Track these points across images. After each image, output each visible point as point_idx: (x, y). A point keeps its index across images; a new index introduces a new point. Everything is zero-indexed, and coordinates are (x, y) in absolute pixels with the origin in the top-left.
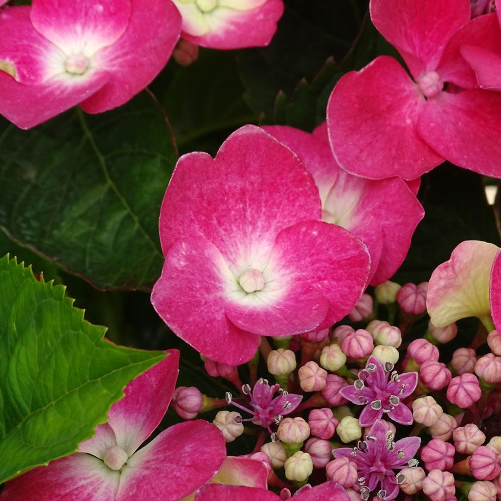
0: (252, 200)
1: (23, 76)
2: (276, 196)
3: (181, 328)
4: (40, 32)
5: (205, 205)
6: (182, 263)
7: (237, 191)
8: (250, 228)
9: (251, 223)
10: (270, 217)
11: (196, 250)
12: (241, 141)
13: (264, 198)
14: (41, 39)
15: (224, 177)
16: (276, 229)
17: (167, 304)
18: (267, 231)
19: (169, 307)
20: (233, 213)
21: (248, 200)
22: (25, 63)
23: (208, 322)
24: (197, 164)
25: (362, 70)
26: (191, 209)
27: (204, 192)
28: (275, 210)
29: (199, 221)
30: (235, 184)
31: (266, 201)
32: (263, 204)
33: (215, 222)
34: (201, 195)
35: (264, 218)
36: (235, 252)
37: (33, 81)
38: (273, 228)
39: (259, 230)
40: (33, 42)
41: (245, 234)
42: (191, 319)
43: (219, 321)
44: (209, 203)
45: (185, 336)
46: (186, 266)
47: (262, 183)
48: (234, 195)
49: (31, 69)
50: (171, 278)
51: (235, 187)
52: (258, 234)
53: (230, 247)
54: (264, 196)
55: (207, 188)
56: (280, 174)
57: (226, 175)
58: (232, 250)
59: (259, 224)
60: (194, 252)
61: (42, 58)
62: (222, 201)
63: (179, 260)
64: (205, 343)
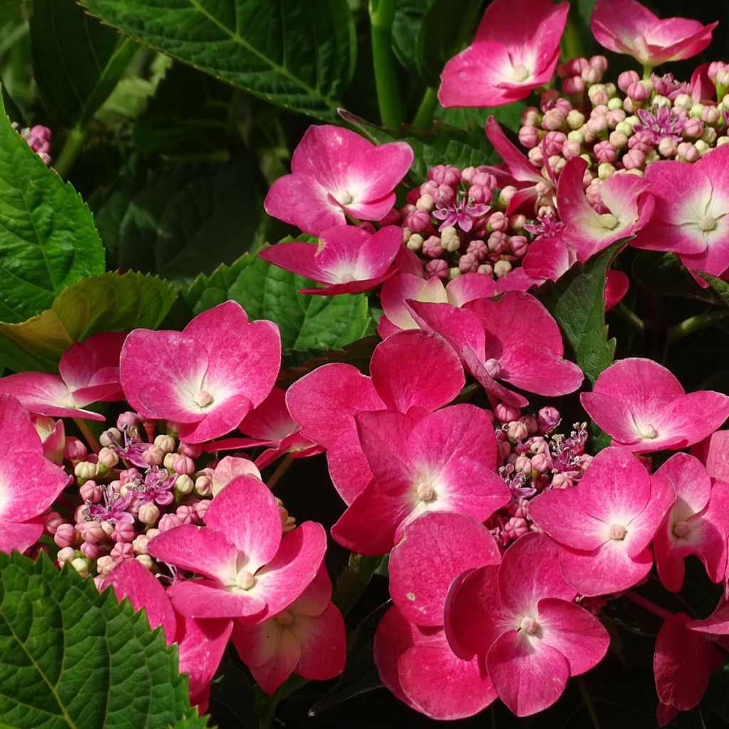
0: (246, 366)
1: (319, 256)
2: (257, 376)
3: (127, 356)
4: (360, 253)
5: (224, 339)
6: (175, 343)
7: (243, 351)
8: (233, 377)
9: (235, 375)
10: (246, 384)
11: (195, 350)
12: (267, 329)
13: (252, 371)
14: (355, 256)
15: (245, 337)
16: (242, 392)
17: (138, 342)
18: (238, 388)
19: (136, 343)
20: (232, 359)
21: (244, 363)
22: (329, 253)
23: (142, 371)
24: (237, 314)
25: (364, 376)
26: (217, 333)
27: (229, 333)
28: (251, 383)
29: (215, 344)
30: (246, 347)
31: (251, 374)
32: (249, 373)
33: (220, 353)
34: (227, 332)
35: (243, 380)
36: (215, 379)
37: (320, 264)
38: (241, 390)
39: (235, 383)
40: (348, 251)
41: (228, 377)
42: (137, 360)
43: (149, 379)
44: (227, 340)
45: (123, 360)
46: (174, 345)
47: (258, 362)
48: (240, 351)
49: (328, 258)
50: (159, 339)
51: (245, 349)
52: (233, 384)
53: (215, 374)
54: (253, 371)
55: (233, 332)
56: (268, 368)
57: (247, 338)
58: (215, 377)
59: (238, 380)
60: (191, 349)
61: (340, 262)
62: (232, 347)
63: (176, 340)
64: (128, 377)
